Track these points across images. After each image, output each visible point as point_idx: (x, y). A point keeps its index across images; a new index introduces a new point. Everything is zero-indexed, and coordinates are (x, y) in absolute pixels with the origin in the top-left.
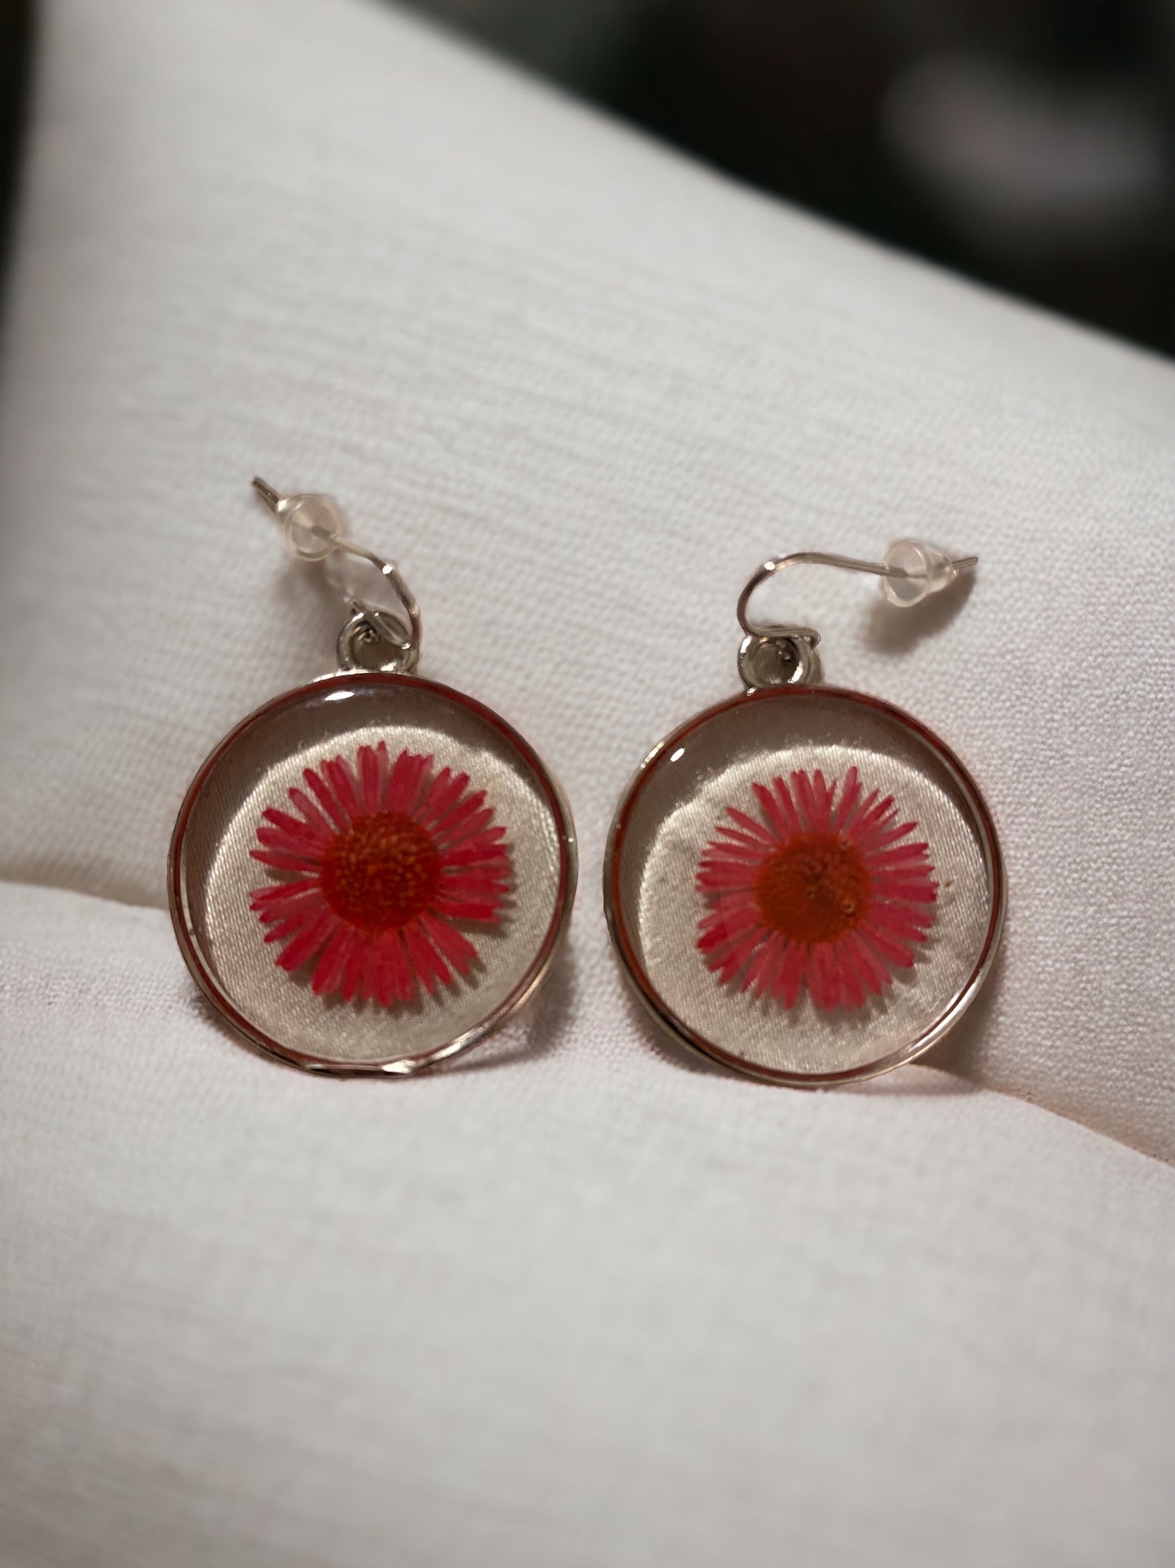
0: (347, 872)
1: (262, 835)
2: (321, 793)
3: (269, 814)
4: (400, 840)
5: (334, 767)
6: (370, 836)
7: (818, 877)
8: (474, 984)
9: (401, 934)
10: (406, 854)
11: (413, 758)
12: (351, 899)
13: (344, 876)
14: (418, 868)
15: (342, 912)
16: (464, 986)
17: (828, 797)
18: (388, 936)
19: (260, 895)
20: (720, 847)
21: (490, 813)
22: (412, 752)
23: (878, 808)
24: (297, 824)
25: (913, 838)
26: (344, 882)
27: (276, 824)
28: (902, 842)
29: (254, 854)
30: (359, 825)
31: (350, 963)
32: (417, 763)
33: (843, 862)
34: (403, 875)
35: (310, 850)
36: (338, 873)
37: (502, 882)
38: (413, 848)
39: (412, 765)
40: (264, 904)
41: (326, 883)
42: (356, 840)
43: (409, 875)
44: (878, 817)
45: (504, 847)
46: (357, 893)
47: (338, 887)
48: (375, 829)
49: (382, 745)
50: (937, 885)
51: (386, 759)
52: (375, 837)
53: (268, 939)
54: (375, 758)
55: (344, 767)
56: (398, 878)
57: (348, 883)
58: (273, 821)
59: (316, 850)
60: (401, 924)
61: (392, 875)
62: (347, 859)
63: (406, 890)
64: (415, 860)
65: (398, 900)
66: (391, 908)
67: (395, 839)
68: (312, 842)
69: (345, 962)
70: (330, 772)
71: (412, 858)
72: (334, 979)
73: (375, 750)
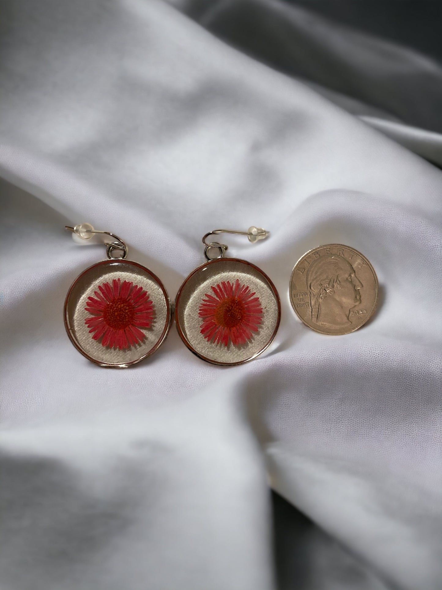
1: (88, 304)
2: (103, 293)
3: (90, 298)
4: (124, 306)
5: (106, 285)
6: (116, 305)
7: (230, 310)
8: (144, 343)
9: (125, 331)
10: (126, 309)
12: (111, 321)
13: (109, 315)
14: (129, 313)
15: (109, 325)
16: (142, 344)
17: (232, 288)
18: (121, 331)
19: (88, 320)
20: (204, 305)
21: (148, 297)
22: (127, 281)
23: (245, 289)
24: (97, 301)
25: (255, 296)
26: (109, 317)
27: (91, 301)
28: (252, 298)
29: (86, 309)
30: (113, 302)
31: (111, 338)
32: (128, 284)
33: (237, 305)
34: (125, 315)
35: (101, 308)
36: (108, 314)
37: (152, 316)
38: (127, 308)
39: (127, 285)
40: (89, 322)
41: (105, 317)
42: (112, 305)
44: (245, 292)
45: (152, 306)
46: (113, 320)
48: (117, 302)
49: (119, 277)
50: (262, 309)
51: (120, 283)
52: (117, 305)
53: (90, 332)
54: (117, 283)
55: (109, 285)
56: (123, 316)
57: (110, 317)
58: (91, 300)
59: (102, 308)
60: (125, 328)
61: (122, 315)
62: (110, 311)
63: (126, 319)
64: (128, 311)
65: (124, 322)
66: (122, 324)
67: (122, 305)
68: (101, 306)
69: (110, 338)
70: (105, 287)
71: (127, 311)
72: (107, 342)
73: (117, 280)
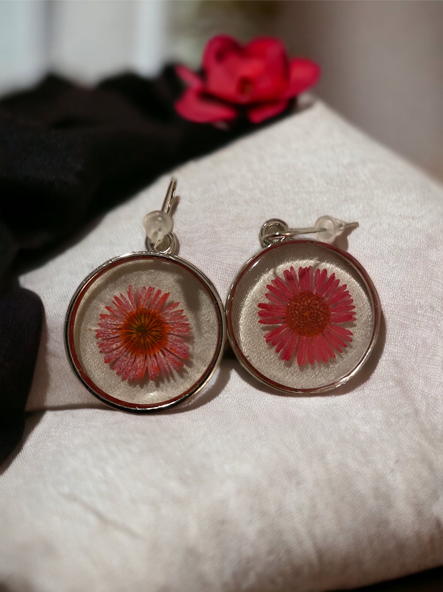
0: (296, 318)
1: (260, 314)
2: (276, 293)
3: (260, 306)
4: (312, 300)
5: (277, 281)
6: (300, 303)
9: (323, 334)
10: (316, 305)
11: (304, 269)
12: (301, 327)
13: (296, 320)
14: (321, 309)
18: (319, 336)
19: (267, 336)
21: (339, 280)
22: (304, 267)
24: (272, 306)
26: (296, 322)
27: (265, 308)
29: (260, 322)
30: (295, 300)
31: (308, 351)
32: (306, 270)
34: (317, 313)
36: (293, 319)
38: (317, 302)
40: (270, 339)
42: (295, 305)
43: (319, 313)
46: (303, 324)
47: (295, 324)
48: (301, 299)
49: (292, 268)
51: (295, 272)
52: (302, 303)
53: (276, 351)
54: (290, 273)
55: (281, 281)
56: (316, 315)
57: (298, 322)
58: (262, 308)
59: (282, 314)
60: (322, 331)
61: (313, 314)
62: (295, 313)
63: (320, 318)
64: (320, 306)
65: (318, 322)
66: (316, 326)
67: (309, 301)
68: (280, 311)
69: (306, 351)
70: (276, 283)
71: (318, 306)
72: (305, 358)
73: (289, 270)
